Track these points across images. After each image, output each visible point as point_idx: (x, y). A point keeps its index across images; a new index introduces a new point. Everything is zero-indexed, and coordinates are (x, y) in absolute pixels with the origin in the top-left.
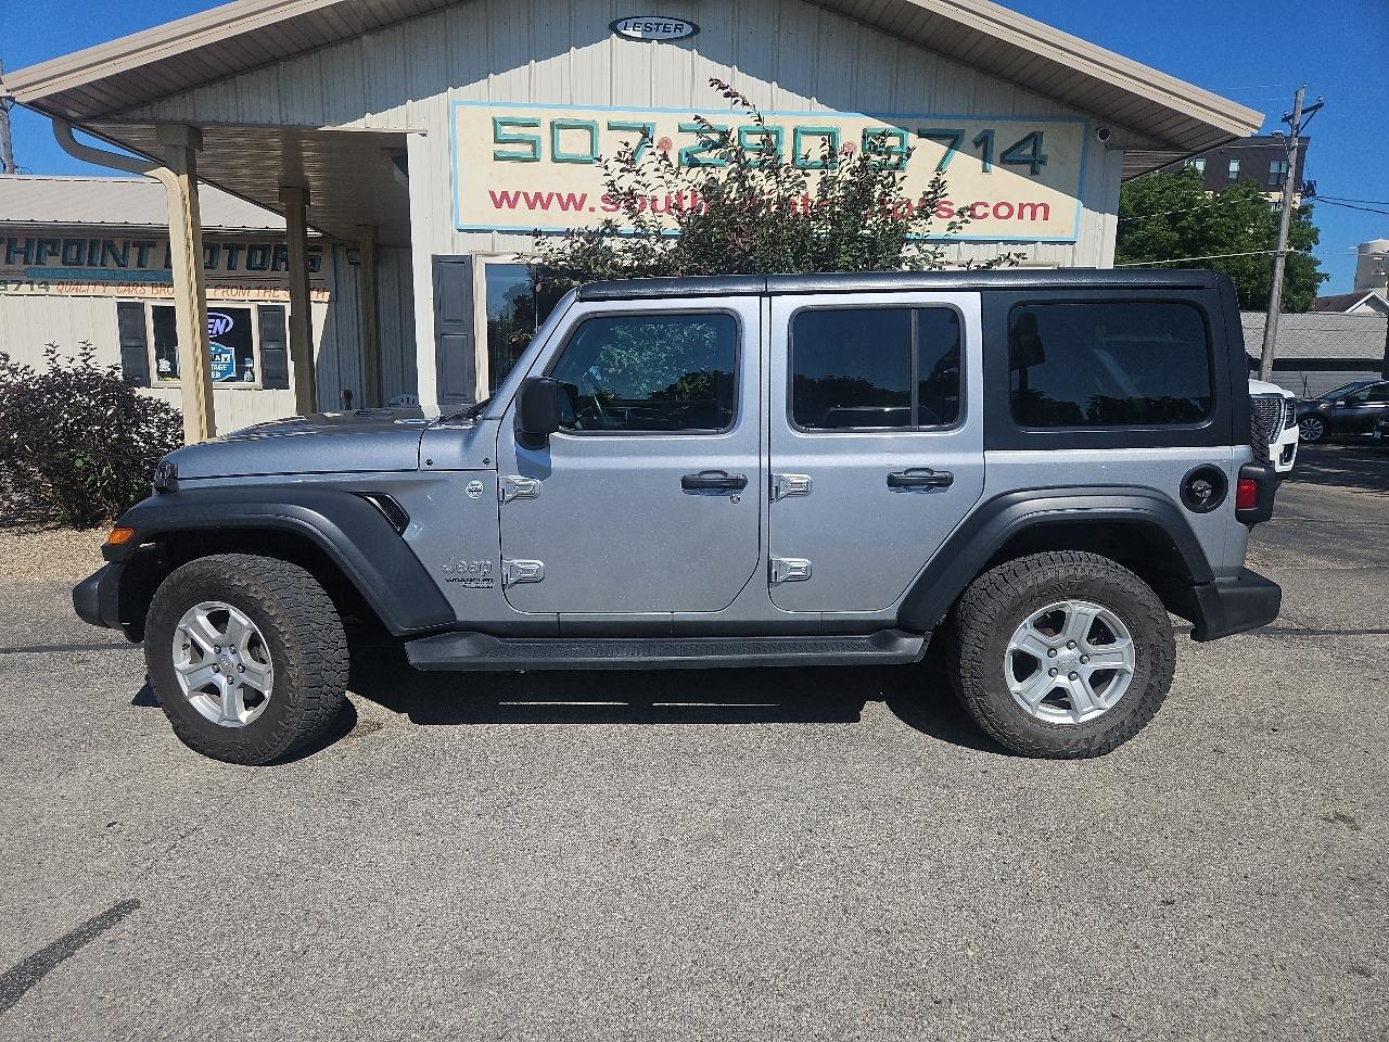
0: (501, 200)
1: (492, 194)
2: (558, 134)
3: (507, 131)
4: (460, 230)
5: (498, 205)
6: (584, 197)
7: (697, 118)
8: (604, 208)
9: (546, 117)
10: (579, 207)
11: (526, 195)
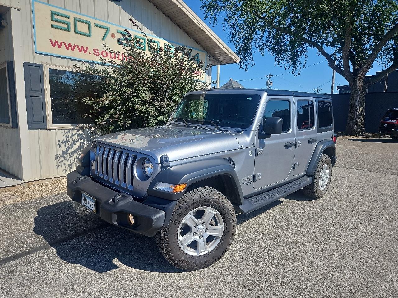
0: (55, 44)
1: (51, 41)
2: (77, 24)
3: (56, 17)
4: (36, 53)
5: (54, 46)
6: (87, 48)
7: (126, 30)
8: (94, 54)
9: (72, 16)
10: (85, 52)
11: (65, 43)
